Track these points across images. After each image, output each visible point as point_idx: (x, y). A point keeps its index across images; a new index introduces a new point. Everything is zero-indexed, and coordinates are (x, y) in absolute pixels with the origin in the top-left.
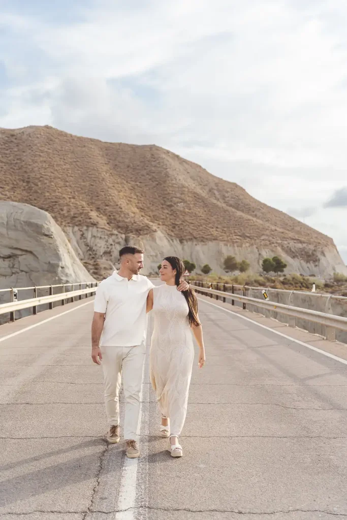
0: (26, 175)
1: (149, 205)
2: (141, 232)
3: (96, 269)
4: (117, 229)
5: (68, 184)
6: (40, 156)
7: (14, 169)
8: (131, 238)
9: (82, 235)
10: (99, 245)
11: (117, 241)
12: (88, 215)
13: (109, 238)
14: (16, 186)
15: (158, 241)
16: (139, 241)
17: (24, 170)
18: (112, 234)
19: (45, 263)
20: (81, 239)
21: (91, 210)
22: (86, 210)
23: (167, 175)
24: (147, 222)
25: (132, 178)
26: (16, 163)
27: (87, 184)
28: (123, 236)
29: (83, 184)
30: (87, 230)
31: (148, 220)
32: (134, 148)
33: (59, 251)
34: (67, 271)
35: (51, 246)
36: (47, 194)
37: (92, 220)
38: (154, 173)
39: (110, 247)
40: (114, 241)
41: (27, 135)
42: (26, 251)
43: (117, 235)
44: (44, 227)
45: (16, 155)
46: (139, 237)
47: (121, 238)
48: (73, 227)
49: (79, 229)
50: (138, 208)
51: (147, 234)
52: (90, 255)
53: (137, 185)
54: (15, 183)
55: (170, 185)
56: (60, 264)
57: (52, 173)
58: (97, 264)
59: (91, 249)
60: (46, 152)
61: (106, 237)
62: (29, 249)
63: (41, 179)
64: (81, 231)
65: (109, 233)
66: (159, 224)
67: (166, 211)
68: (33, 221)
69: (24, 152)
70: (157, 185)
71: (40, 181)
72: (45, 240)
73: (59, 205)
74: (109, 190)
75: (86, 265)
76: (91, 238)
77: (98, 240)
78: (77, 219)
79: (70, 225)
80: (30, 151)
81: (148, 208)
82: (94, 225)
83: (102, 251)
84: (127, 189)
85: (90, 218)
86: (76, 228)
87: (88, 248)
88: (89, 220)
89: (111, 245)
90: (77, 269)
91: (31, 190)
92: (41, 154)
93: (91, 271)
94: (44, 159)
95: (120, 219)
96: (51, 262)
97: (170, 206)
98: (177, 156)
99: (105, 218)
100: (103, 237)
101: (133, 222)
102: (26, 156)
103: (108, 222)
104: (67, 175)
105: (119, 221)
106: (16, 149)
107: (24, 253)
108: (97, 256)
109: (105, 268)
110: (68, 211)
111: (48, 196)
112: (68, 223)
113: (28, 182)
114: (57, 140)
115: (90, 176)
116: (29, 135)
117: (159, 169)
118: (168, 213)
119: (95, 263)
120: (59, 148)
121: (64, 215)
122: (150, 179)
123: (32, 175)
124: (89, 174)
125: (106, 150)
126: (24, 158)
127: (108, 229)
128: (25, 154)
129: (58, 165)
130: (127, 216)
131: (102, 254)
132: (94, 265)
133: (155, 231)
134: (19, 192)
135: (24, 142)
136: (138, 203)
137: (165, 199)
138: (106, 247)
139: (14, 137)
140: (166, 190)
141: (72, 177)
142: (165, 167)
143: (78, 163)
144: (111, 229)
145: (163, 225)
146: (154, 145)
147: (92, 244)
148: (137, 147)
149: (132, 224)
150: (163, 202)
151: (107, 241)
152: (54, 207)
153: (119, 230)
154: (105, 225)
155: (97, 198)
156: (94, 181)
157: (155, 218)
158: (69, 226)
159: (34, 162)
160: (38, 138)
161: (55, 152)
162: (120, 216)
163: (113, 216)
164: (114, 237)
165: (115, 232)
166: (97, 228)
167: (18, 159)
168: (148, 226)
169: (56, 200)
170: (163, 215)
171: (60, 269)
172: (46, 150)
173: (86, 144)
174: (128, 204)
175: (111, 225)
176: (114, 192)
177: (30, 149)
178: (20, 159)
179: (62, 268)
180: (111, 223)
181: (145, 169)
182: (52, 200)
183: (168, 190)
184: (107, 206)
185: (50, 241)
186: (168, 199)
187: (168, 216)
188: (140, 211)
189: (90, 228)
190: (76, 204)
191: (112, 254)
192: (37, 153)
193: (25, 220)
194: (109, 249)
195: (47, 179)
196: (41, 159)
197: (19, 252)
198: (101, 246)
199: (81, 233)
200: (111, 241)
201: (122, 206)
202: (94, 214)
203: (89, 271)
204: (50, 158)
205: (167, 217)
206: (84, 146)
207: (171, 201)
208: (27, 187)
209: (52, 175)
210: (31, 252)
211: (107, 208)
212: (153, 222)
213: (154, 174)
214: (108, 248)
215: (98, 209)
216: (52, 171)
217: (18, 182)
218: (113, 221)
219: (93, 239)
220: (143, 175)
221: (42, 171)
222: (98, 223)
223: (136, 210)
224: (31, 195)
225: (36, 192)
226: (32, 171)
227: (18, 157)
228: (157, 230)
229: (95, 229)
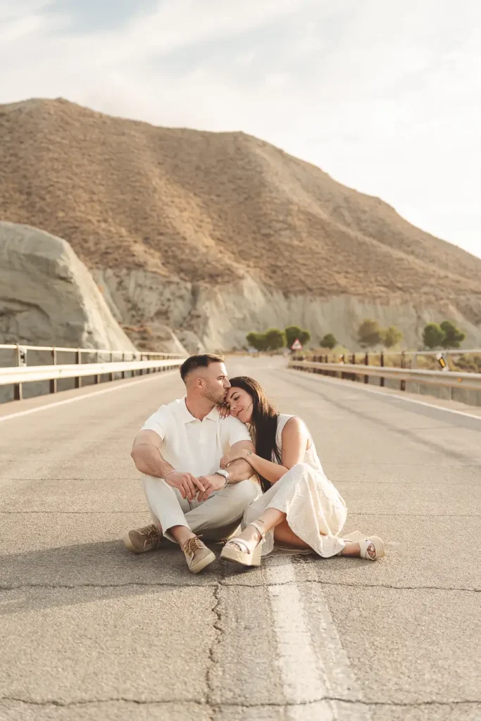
0: (26, 183)
1: (231, 234)
2: (219, 280)
3: (144, 339)
4: (178, 273)
5: (95, 197)
6: (49, 150)
7: (5, 172)
8: (201, 288)
9: (120, 283)
10: (148, 300)
11: (178, 293)
12: (128, 250)
13: (164, 288)
14: (9, 201)
15: (246, 293)
16: (216, 293)
17: (22, 172)
18: (170, 283)
19: (62, 325)
20: (118, 289)
21: (135, 242)
22: (126, 241)
23: (263, 184)
24: (229, 262)
25: (202, 188)
26: (9, 162)
27: (128, 197)
28: (189, 285)
29: (121, 197)
30: (128, 275)
31: (230, 258)
32: (207, 137)
33: (83, 305)
34: (97, 338)
35: (70, 296)
36: (61, 214)
37: (136, 259)
38: (240, 179)
39: (167, 304)
40: (173, 294)
41: (27, 114)
42: (29, 305)
43: (178, 284)
44: (58, 264)
45: (9, 148)
46: (214, 287)
47: (186, 288)
48: (105, 270)
49: (114, 274)
50: (213, 239)
51: (228, 282)
52: (133, 316)
53: (212, 200)
54: (7, 195)
55: (268, 199)
56: (86, 328)
57: (68, 178)
58: (145, 331)
59: (135, 307)
60: (59, 143)
61: (161, 287)
62: (32, 301)
63: (51, 189)
64: (118, 276)
65: (165, 280)
66: (248, 266)
67: (261, 244)
68: (39, 254)
69: (21, 143)
70: (246, 199)
71: (49, 192)
72: (59, 286)
73: (82, 233)
74: (165, 207)
75: (127, 331)
76: (135, 288)
77: (146, 292)
78: (110, 256)
79: (100, 266)
80: (31, 142)
81: (231, 238)
82: (140, 266)
83: (153, 310)
84: (195, 207)
85: (134, 255)
86: (110, 272)
87: (130, 306)
88: (130, 259)
89: (169, 300)
90: (113, 337)
91: (33, 207)
92: (51, 147)
93: (137, 342)
94: (56, 156)
95: (184, 257)
96: (72, 323)
97: (267, 236)
98: (280, 152)
99: (157, 254)
100: (154, 286)
101: (205, 262)
102: (26, 149)
103: (163, 262)
104: (94, 183)
105: (182, 261)
106: (7, 138)
107: (25, 308)
108: (145, 319)
109: (159, 338)
110: (96, 244)
111: (63, 217)
112: (97, 263)
113: (29, 194)
114: (77, 124)
115: (133, 184)
116: (30, 114)
117: (250, 173)
118: (264, 248)
119: (141, 329)
120: (81, 137)
121: (88, 249)
122: (234, 190)
123: (36, 182)
124: (132, 181)
125: (160, 140)
126: (21, 154)
127: (164, 273)
128: (23, 146)
129: (78, 166)
130: (195, 252)
131: (152, 314)
132: (139, 332)
133: (241, 278)
134: (13, 211)
135: (21, 126)
136: (214, 230)
137: (259, 224)
138: (159, 303)
139: (5, 118)
140: (261, 208)
141: (103, 185)
142: (259, 169)
143: (113, 163)
144: (167, 274)
145: (255, 267)
146: (241, 133)
147: (136, 298)
148: (212, 135)
149: (204, 266)
150: (255, 228)
151: (161, 294)
152: (73, 236)
153: (182, 275)
154: (158, 267)
155: (143, 221)
156: (140, 192)
157: (242, 255)
158: (98, 268)
159: (39, 159)
160: (44, 119)
161: (74, 144)
162: (183, 252)
163: (172, 251)
164: (173, 287)
165: (175, 278)
166: (145, 271)
167: (11, 155)
168: (229, 269)
169: (77, 224)
170: (256, 251)
171: (85, 335)
172: (59, 139)
173: (126, 131)
174: (196, 232)
175: (169, 266)
176: (173, 212)
177: (31, 138)
178: (15, 155)
179: (90, 333)
180: (168, 263)
181: (226, 173)
182: (70, 225)
183: (264, 208)
184: (161, 234)
185: (70, 288)
186: (264, 224)
187: (264, 252)
188: (217, 244)
189: (133, 273)
190: (110, 231)
191: (169, 315)
192: (43, 145)
193: (28, 252)
194: (165, 308)
195: (60, 189)
196: (51, 155)
197: (16, 307)
198: (151, 302)
199: (118, 280)
200: (167, 294)
201: (187, 236)
202: (139, 248)
203: (133, 342)
204: (65, 153)
205: (262, 255)
206: (123, 134)
207: (270, 227)
208: (27, 203)
209: (69, 181)
210: (37, 307)
211: (161, 238)
212: (239, 262)
213: (240, 182)
214: (163, 305)
215: (146, 240)
216: (70, 175)
217: (12, 193)
218: (171, 261)
219: (139, 289)
220: (223, 184)
221: (53, 176)
222: (145, 263)
223: (210, 242)
224: (34, 216)
225: (42, 211)
226: (36, 175)
227: (11, 151)
228: (246, 275)
229: (141, 274)
